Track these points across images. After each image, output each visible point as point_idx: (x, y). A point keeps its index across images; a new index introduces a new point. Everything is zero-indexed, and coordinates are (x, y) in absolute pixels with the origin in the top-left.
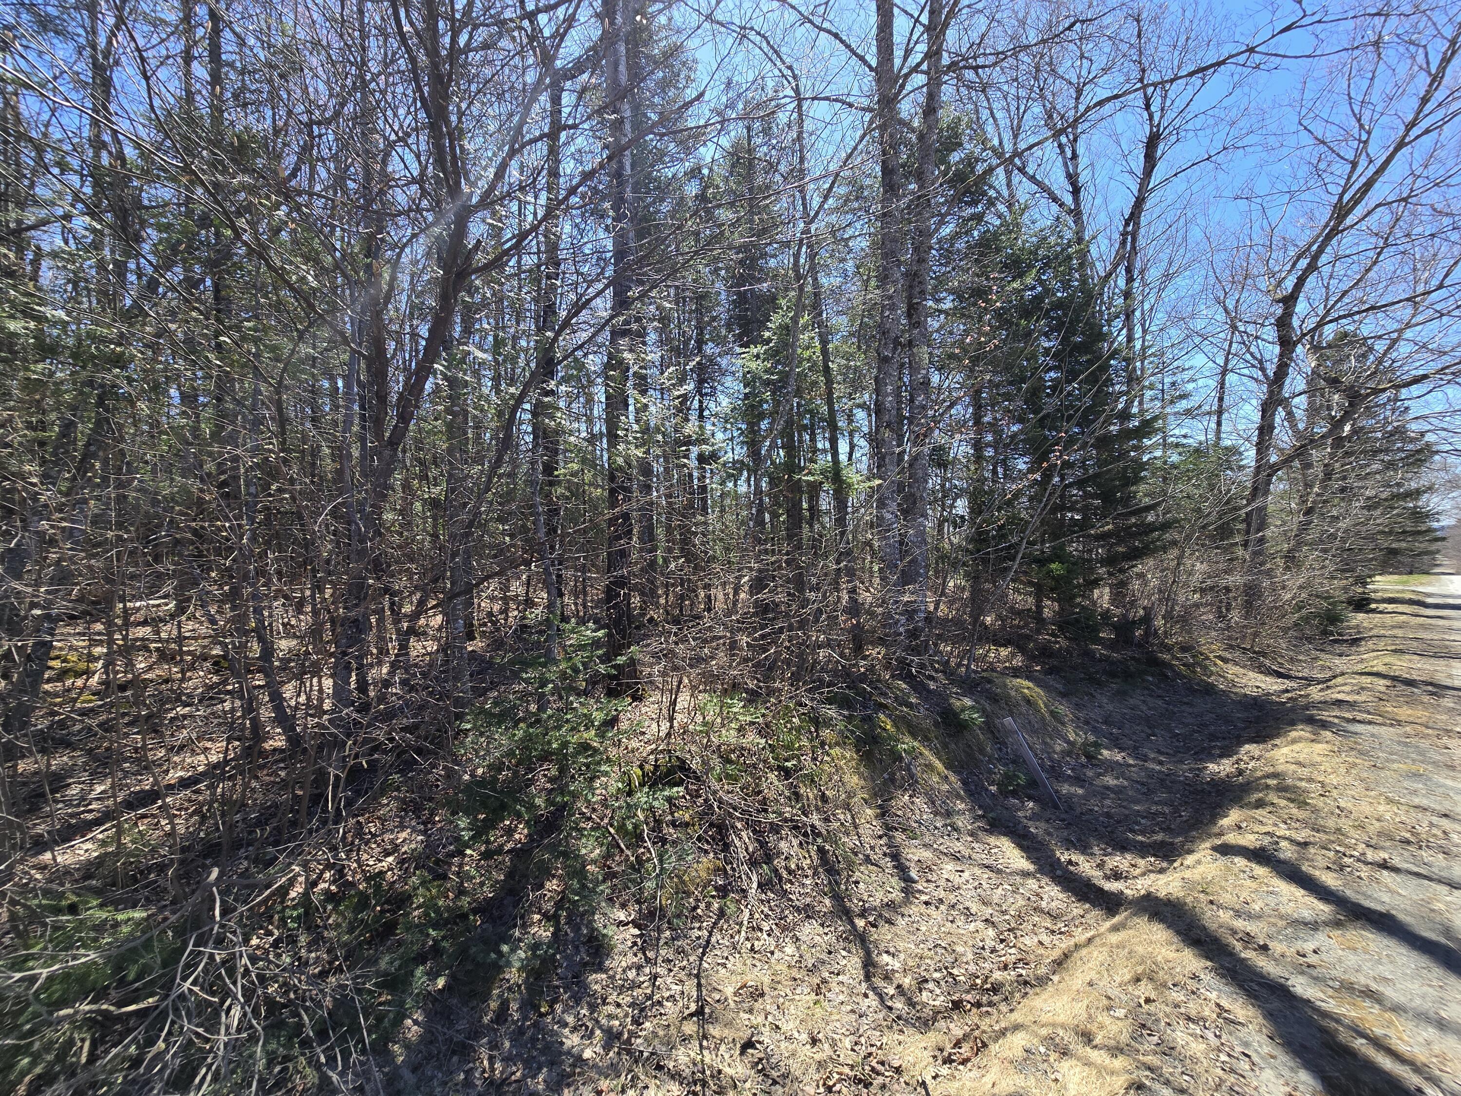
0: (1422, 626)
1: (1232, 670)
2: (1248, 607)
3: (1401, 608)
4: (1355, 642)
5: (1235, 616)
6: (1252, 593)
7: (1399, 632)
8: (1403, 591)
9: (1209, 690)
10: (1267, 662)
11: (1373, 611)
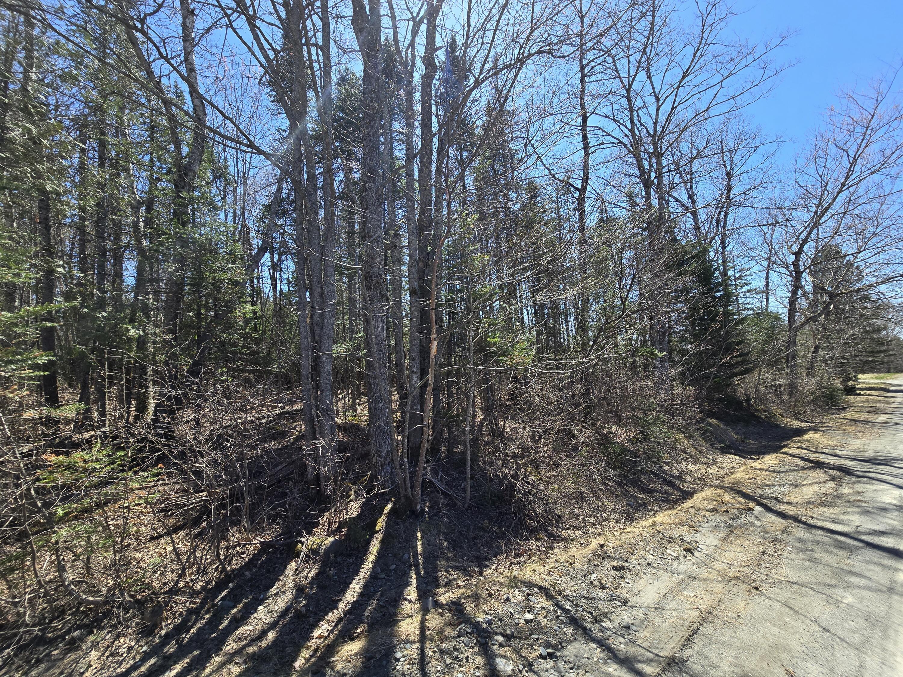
0: (880, 402)
1: (786, 420)
2: (791, 393)
3: (874, 393)
4: (844, 409)
5: (785, 397)
6: (792, 387)
7: (866, 404)
8: (879, 383)
9: (778, 426)
10: (802, 417)
11: (859, 394)
